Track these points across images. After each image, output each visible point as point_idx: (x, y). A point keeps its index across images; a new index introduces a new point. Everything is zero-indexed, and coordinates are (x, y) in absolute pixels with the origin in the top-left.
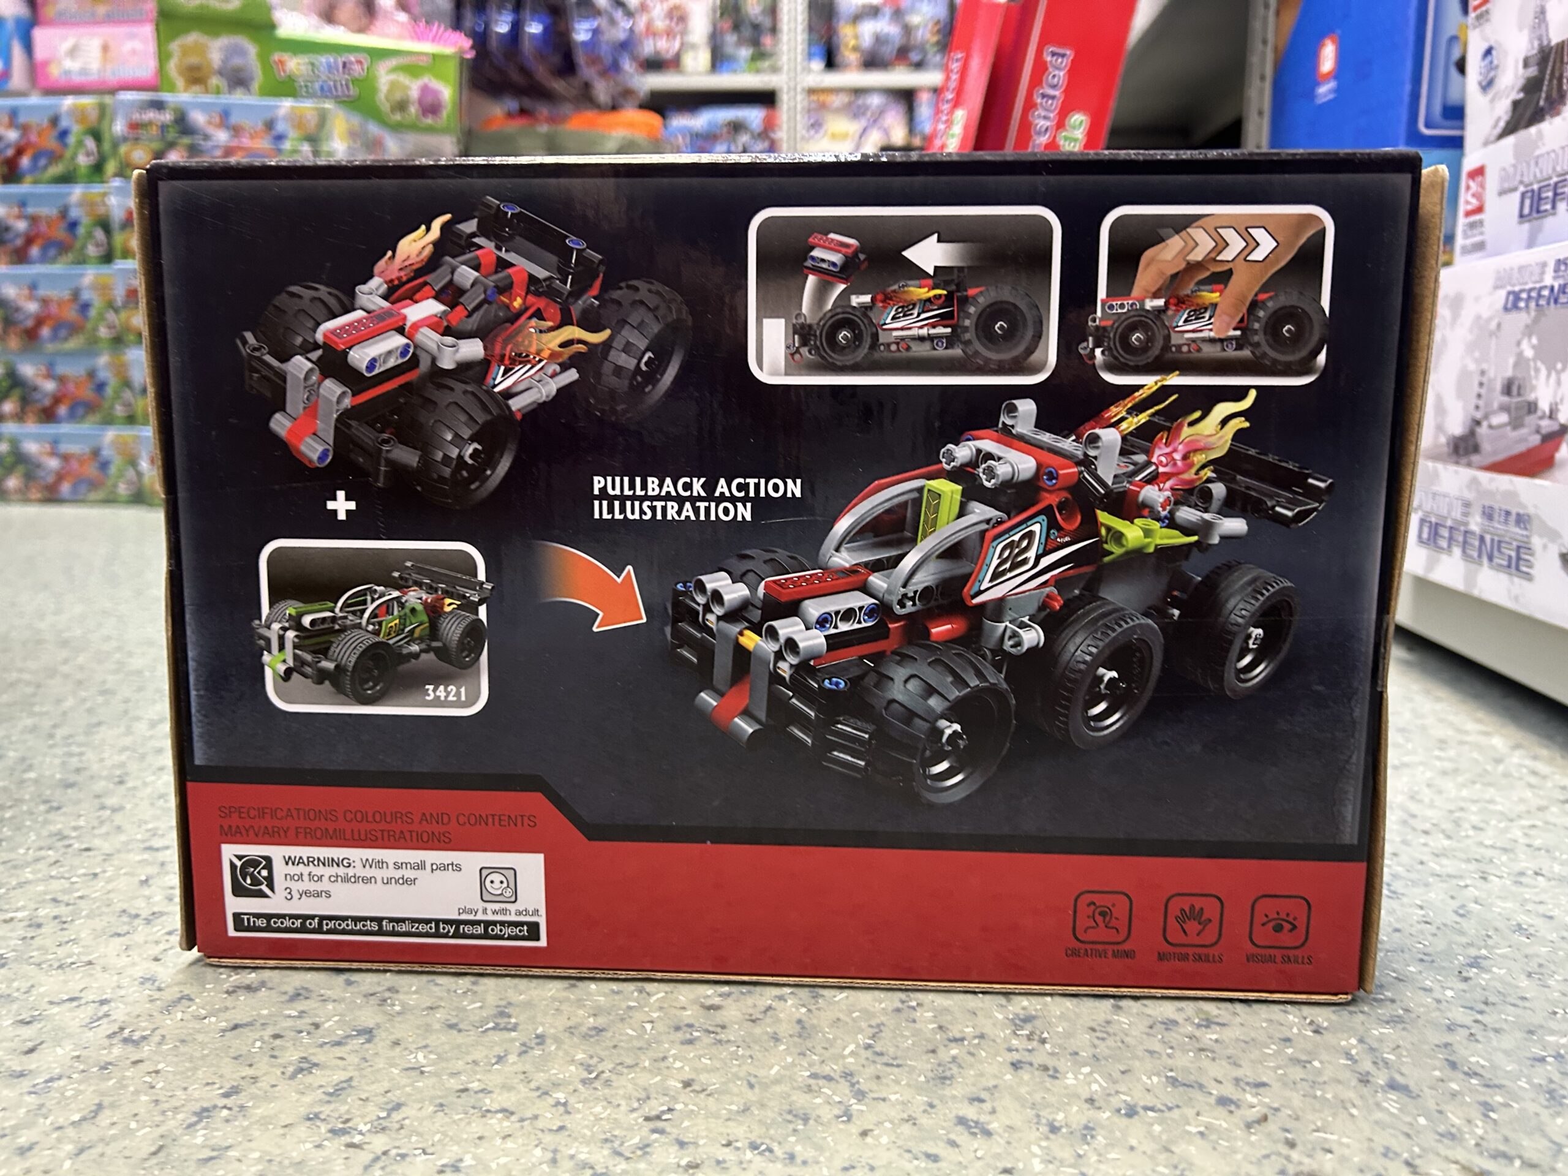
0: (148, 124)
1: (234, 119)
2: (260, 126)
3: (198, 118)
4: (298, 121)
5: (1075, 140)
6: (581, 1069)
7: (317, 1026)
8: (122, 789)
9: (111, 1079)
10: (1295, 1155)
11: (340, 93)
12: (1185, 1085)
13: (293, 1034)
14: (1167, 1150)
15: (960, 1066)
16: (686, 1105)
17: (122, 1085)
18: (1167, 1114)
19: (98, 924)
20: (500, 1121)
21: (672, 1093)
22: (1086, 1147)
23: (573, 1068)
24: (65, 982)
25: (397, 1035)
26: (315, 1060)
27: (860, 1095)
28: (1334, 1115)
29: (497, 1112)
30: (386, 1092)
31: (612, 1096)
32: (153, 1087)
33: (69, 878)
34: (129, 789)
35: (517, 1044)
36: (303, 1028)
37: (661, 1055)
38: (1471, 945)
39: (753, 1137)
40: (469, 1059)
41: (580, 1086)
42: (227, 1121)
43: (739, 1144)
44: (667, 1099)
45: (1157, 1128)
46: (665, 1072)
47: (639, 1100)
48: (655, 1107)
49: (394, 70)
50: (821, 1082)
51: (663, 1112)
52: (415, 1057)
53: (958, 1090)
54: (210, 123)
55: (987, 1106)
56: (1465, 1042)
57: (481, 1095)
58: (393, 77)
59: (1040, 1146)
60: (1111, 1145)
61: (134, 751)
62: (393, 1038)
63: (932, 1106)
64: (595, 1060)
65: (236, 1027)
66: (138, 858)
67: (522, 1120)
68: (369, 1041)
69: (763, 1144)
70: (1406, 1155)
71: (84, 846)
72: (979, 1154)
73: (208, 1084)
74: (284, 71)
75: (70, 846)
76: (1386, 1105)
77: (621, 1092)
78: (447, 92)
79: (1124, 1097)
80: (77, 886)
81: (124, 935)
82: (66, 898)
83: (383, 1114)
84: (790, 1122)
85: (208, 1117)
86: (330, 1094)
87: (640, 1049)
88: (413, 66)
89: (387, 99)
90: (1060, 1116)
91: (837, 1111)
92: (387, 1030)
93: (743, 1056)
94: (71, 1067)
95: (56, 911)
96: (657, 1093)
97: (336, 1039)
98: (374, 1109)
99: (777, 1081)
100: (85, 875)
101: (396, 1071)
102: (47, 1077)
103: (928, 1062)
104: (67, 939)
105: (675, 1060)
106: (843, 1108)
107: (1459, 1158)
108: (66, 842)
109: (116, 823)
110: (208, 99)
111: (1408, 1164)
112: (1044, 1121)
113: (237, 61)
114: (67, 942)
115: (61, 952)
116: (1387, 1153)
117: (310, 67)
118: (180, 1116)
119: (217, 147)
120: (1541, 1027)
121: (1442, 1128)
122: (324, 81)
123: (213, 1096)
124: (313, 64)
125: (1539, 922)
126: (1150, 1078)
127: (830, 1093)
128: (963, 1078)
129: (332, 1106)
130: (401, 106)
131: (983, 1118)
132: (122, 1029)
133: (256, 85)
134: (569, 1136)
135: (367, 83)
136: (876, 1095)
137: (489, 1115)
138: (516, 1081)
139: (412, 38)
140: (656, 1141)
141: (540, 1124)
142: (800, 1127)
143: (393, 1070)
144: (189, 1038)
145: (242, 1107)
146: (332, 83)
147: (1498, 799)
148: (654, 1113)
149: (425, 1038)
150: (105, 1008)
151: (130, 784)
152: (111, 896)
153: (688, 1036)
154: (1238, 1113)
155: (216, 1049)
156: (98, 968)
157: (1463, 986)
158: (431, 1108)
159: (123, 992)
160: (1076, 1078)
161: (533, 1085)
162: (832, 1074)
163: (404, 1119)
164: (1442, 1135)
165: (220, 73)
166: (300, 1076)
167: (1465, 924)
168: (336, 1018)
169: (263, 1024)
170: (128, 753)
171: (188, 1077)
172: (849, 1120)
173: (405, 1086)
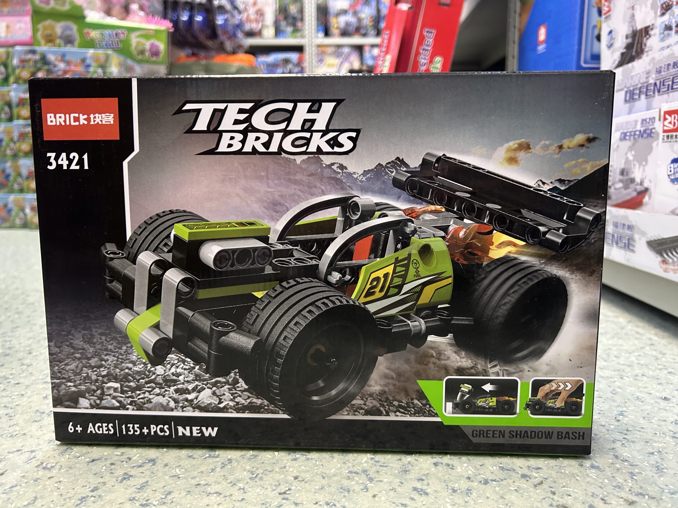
0: (29, 61)
1: (67, 58)
2: (79, 61)
3: (51, 57)
4: (96, 59)
5: (437, 68)
6: (249, 473)
7: (130, 459)
8: (31, 356)
9: (40, 485)
10: (555, 497)
11: (114, 47)
12: (507, 470)
13: (120, 463)
14: (502, 498)
15: (412, 466)
16: (296, 487)
17: (45, 488)
18: (501, 482)
19: (26, 417)
20: (216, 497)
21: (290, 482)
22: (468, 498)
23: (245, 473)
24: (15, 443)
25: (166, 462)
26: (131, 474)
27: (371, 480)
28: (570, 480)
29: (214, 493)
30: (164, 487)
31: (264, 484)
32: (59, 489)
33: (11, 397)
34: (34, 356)
35: (220, 463)
36: (124, 460)
37: (283, 466)
38: (619, 406)
39: (327, 500)
40: (200, 470)
41: (249, 481)
42: (94, 502)
43: (321, 503)
44: (288, 485)
45: (497, 489)
46: (286, 473)
47: (276, 486)
48: (283, 488)
49: (138, 36)
50: (354, 475)
51: (287, 491)
52: (175, 471)
53: (412, 475)
54: (56, 60)
55: (425, 482)
56: (620, 447)
57: (206, 486)
58: (138, 40)
59: (449, 498)
60: (479, 497)
61: (34, 339)
62: (165, 462)
63: (402, 483)
64: (255, 469)
65: (93, 461)
66: (41, 387)
67: (225, 497)
68: (154, 465)
69: (331, 502)
70: (601, 496)
71: (16, 382)
72: (424, 503)
73: (83, 486)
74: (89, 37)
75: (9, 382)
76: (590, 475)
77: (268, 482)
78: (162, 46)
79: (482, 476)
80: (15, 400)
81: (39, 421)
82: (10, 405)
83: (164, 497)
84: (342, 492)
85: (85, 501)
86: (139, 489)
87: (274, 463)
88: (147, 35)
89: (135, 49)
90: (457, 485)
91: (361, 487)
92: (161, 459)
93: (319, 465)
94: (21, 481)
95: (7, 412)
96: (284, 483)
97: (139, 464)
98: (159, 494)
99: (335, 475)
100: (18, 395)
101: (167, 477)
102: (11, 486)
103: (398, 464)
104: (12, 424)
105: (289, 468)
106: (364, 486)
107: (622, 496)
108: (8, 381)
109: (30, 371)
110: (55, 49)
111: (602, 499)
112: (450, 488)
113: (68, 33)
114: (13, 425)
115: (11, 430)
116: (593, 495)
117: (101, 36)
118: (73, 501)
119: (60, 70)
120: (651, 440)
121: (615, 484)
122: (107, 41)
123: (86, 492)
124: (102, 34)
125: (645, 395)
126: (492, 467)
127: (358, 479)
128: (413, 470)
129: (141, 494)
130: (142, 52)
131: (424, 488)
132: (42, 463)
133: (77, 43)
134: (247, 503)
135: (127, 42)
136: (378, 480)
137: (210, 495)
138: (221, 479)
139: (146, 23)
140: (284, 503)
141: (233, 498)
142: (347, 495)
143: (166, 477)
144: (73, 466)
145: (100, 496)
146: (111, 42)
147: (624, 344)
148: (282, 491)
149: (179, 463)
150: (34, 454)
151: (34, 354)
152: (31, 404)
153: (294, 457)
154: (531, 481)
155: (85, 471)
156: (28, 436)
157: (617, 423)
158: (185, 493)
159: (41, 447)
160: (461, 469)
161: (229, 481)
162: (358, 471)
163: (173, 498)
164: (615, 487)
165: (61, 38)
166: (124, 481)
167: (616, 397)
168: (138, 455)
169: (105, 459)
170: (32, 340)
171: (74, 484)
172: (367, 491)
173: (172, 484)
